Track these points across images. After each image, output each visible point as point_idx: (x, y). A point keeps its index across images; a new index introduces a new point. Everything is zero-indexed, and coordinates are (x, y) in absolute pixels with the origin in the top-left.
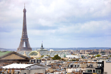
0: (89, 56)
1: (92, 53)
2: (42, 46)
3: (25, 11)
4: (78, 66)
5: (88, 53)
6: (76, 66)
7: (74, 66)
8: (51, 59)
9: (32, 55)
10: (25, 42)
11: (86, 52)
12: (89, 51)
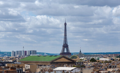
0: (117, 58)
1: (118, 56)
2: (80, 52)
3: (65, 24)
4: (115, 66)
5: (115, 56)
6: (113, 66)
7: (112, 67)
8: (89, 61)
9: (73, 58)
10: (65, 49)
11: (113, 56)
12: (116, 55)
